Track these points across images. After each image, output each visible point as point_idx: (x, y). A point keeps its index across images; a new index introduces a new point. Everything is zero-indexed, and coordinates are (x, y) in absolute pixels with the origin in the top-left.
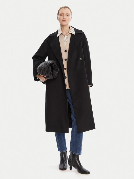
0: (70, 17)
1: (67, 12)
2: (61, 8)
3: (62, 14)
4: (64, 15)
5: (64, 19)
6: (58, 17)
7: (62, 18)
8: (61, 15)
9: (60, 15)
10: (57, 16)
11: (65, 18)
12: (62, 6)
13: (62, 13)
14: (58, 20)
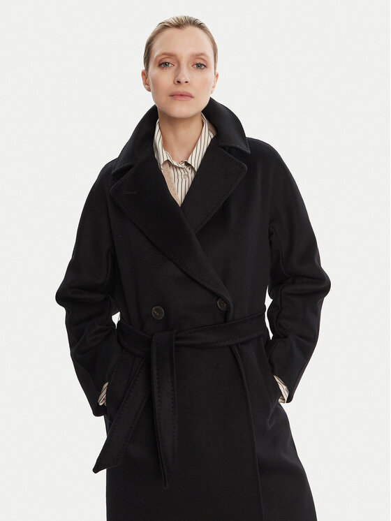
0: (209, 74)
1: (197, 51)
2: (164, 27)
3: (168, 60)
4: (179, 64)
5: (181, 89)
6: (145, 74)
7: (171, 82)
8: (163, 65)
9: (160, 65)
10: (143, 68)
11: (183, 80)
12: (170, 15)
13: (170, 55)
14: (149, 90)
